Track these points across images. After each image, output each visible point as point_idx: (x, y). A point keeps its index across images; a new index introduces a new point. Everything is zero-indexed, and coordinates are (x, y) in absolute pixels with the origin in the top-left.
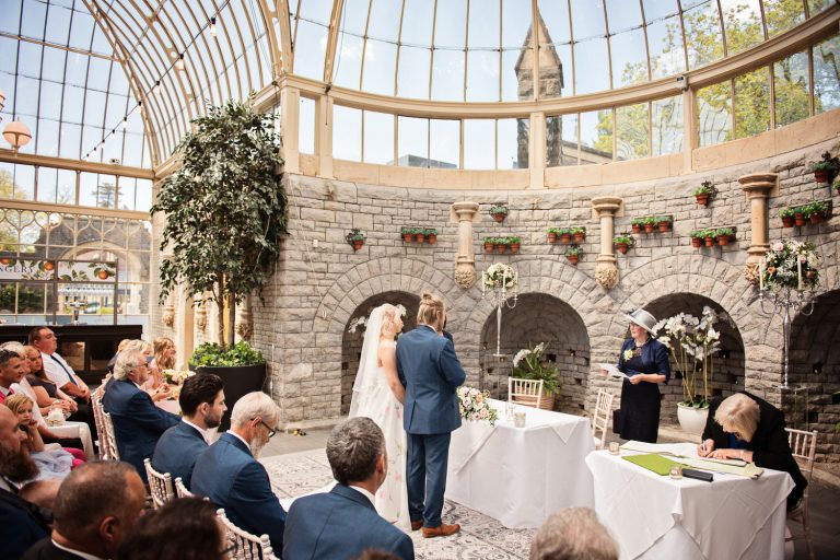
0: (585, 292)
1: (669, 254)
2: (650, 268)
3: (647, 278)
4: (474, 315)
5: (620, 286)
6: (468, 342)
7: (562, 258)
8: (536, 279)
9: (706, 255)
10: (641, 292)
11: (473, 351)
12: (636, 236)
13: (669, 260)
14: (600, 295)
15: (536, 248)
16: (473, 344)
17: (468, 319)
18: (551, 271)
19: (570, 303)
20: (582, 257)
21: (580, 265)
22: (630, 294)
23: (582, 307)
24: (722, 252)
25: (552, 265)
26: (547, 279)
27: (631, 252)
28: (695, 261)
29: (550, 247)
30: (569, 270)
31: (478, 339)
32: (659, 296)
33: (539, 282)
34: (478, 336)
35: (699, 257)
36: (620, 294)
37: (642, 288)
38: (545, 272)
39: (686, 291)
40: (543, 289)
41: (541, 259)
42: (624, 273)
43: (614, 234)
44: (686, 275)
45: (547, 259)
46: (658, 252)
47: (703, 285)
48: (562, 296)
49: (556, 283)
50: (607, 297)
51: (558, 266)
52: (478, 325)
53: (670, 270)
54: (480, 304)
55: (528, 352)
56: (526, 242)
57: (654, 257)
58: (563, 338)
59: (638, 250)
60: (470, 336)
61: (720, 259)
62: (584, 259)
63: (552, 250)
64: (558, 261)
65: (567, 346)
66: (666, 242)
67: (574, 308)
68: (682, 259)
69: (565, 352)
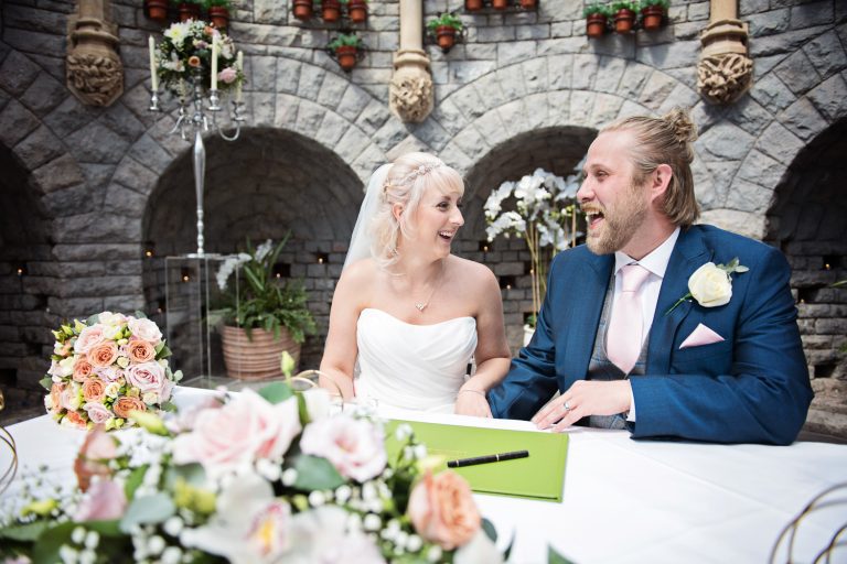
0: (369, 128)
1: (533, 54)
2: (494, 81)
3: (488, 101)
4: (123, 173)
5: (437, 118)
6: (112, 236)
7: (319, 58)
8: (267, 97)
9: (603, 54)
10: (478, 128)
11: (126, 257)
12: (466, 19)
13: (532, 66)
14: (398, 134)
15: (264, 30)
16: (124, 242)
17: (106, 182)
18: (297, 82)
19: (338, 150)
20: (362, 57)
21: (357, 73)
22: (456, 132)
23: (362, 158)
24: (638, 46)
25: (299, 71)
26: (290, 99)
27: (459, 50)
28: (584, 66)
29: (292, 31)
30: (336, 83)
31: (136, 228)
32: (511, 134)
33: (272, 104)
34: (137, 223)
35: (590, 58)
36: (436, 132)
37: (478, 121)
38: (284, 83)
39: (564, 123)
40: (280, 118)
41: (277, 55)
42: (444, 91)
43: (424, 14)
44: (566, 93)
45: (288, 56)
46: (510, 51)
47: (598, 110)
48: (323, 137)
49: (308, 109)
50: (411, 138)
51: (311, 73)
52: (135, 196)
53: (534, 84)
54: (137, 146)
55: (245, 257)
56: (243, 14)
57: (503, 60)
58: (303, 232)
59: (470, 47)
60: (117, 223)
61: (632, 60)
62: (366, 62)
63: (298, 38)
64: (311, 63)
65: (312, 247)
66: (527, 32)
67: (347, 160)
68: (558, 63)
69: (309, 258)
